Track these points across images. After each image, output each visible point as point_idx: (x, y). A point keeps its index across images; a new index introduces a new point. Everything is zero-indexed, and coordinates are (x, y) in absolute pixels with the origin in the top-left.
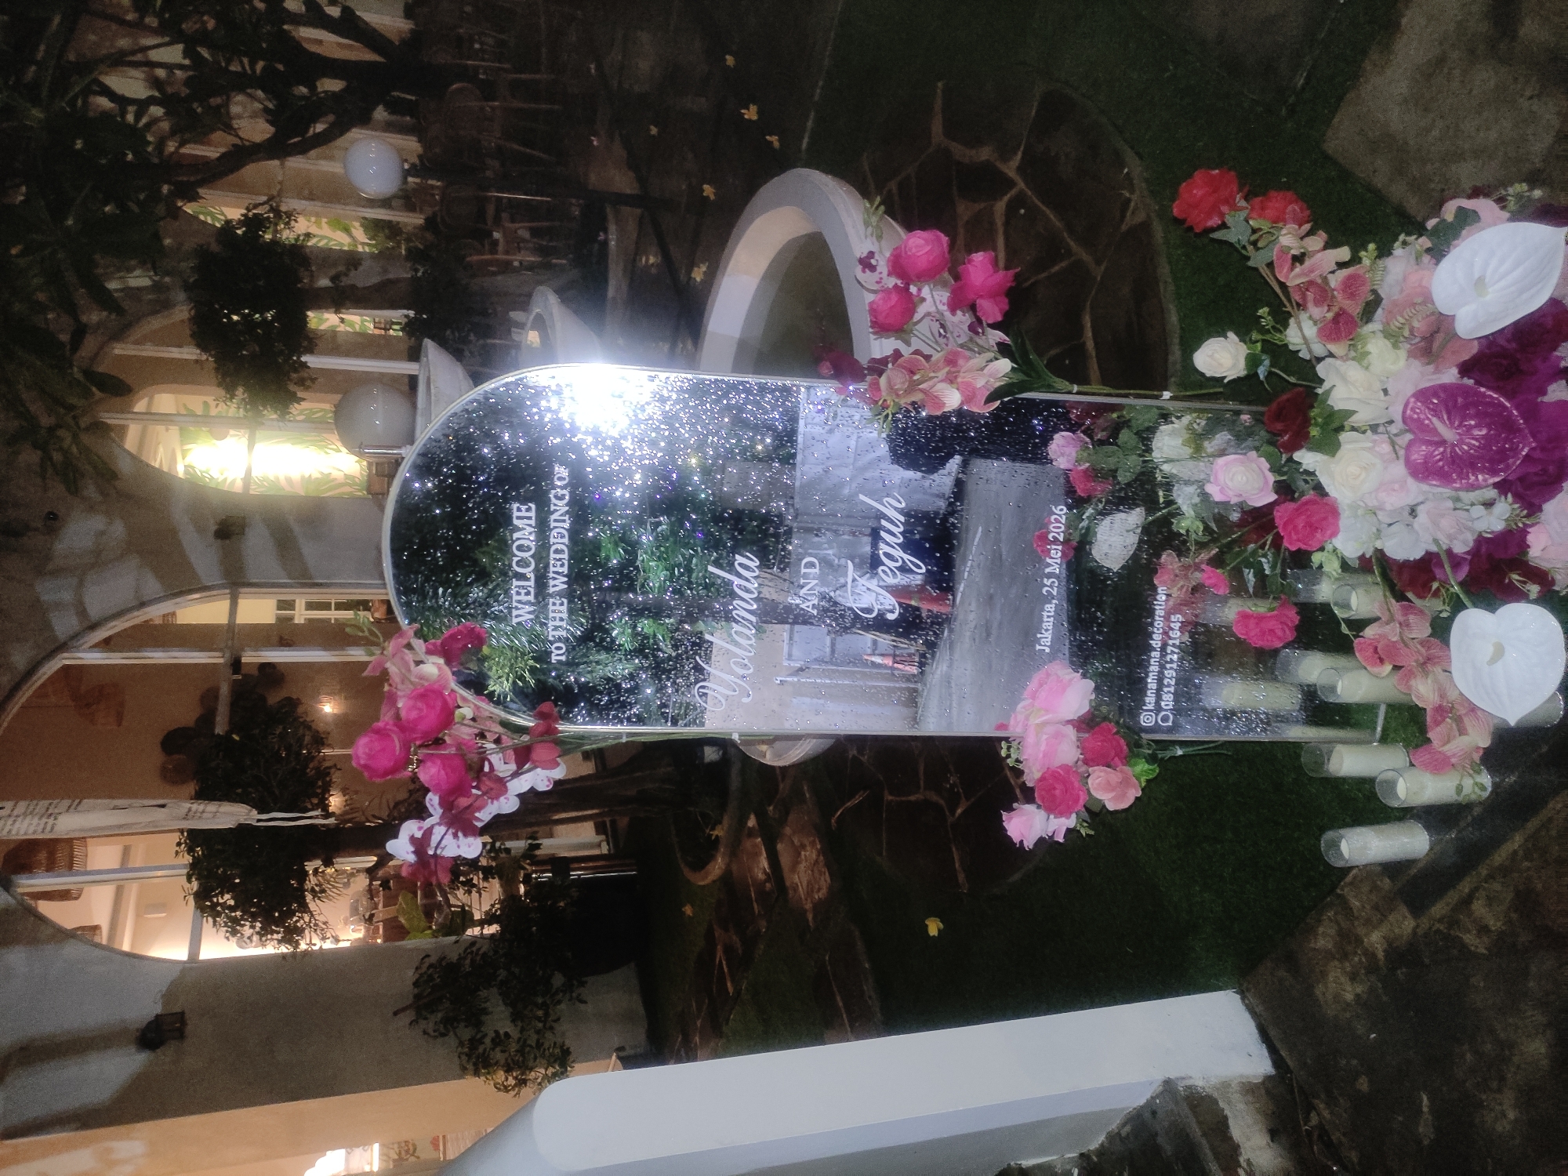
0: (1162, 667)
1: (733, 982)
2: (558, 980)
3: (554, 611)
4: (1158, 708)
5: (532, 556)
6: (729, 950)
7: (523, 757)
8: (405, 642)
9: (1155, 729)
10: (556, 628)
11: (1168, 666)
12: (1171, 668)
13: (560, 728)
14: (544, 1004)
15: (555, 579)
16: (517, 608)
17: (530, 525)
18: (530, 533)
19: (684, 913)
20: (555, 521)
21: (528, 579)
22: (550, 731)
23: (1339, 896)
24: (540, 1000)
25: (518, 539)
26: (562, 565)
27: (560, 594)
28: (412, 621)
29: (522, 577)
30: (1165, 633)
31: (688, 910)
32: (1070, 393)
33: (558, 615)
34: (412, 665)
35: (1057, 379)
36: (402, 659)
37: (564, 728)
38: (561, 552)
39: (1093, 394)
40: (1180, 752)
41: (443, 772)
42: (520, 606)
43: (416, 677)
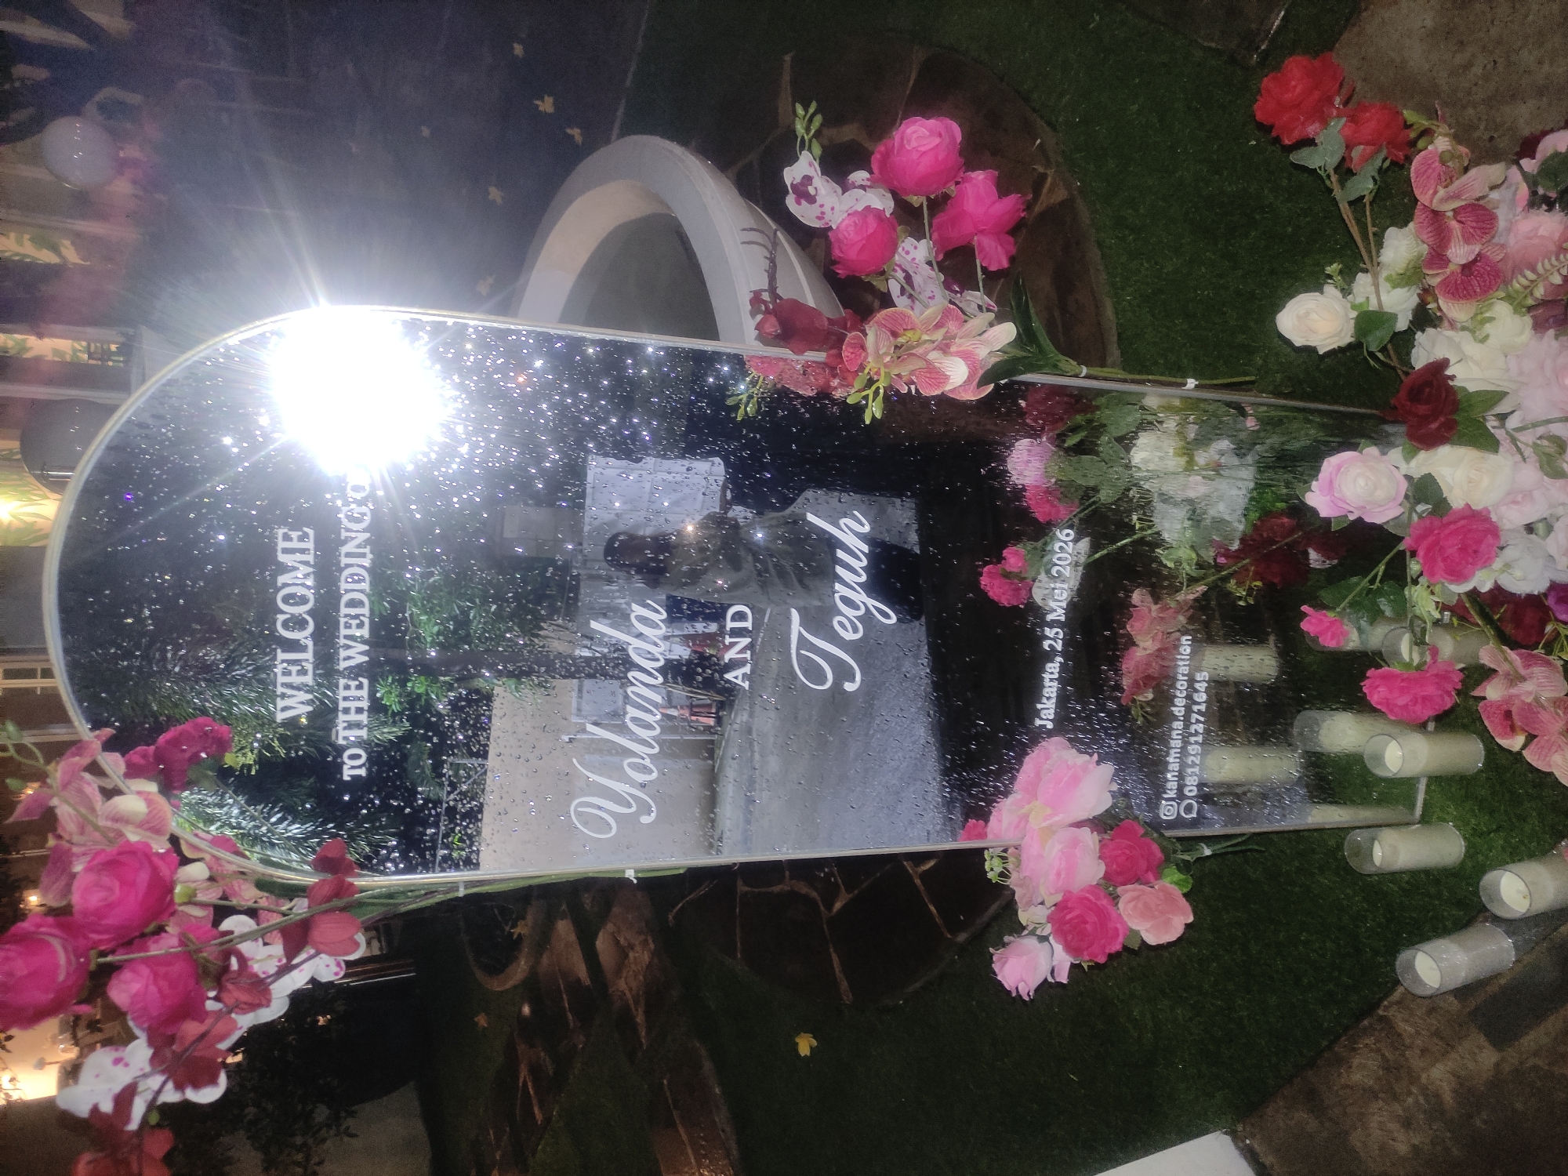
0: (1186, 743)
1: (541, 1108)
2: (322, 1113)
3: (345, 699)
4: (1181, 796)
5: (309, 613)
6: (535, 1070)
7: (297, 937)
8: (86, 761)
9: (1178, 823)
10: (351, 726)
11: (1192, 739)
12: (1196, 743)
13: (359, 882)
14: (305, 1144)
15: (348, 647)
16: (283, 696)
17: (306, 563)
18: (306, 576)
19: (476, 1024)
20: (348, 555)
21: (303, 649)
22: (342, 890)
23: (1382, 1019)
24: (299, 1140)
25: (285, 585)
26: (360, 626)
27: (355, 672)
28: (97, 725)
29: (294, 646)
30: (1189, 697)
31: (482, 1020)
32: (1076, 376)
33: (353, 705)
34: (98, 798)
35: (1061, 357)
36: (80, 791)
37: (368, 882)
38: (360, 604)
39: (1105, 379)
40: (1208, 852)
41: (153, 989)
42: (289, 692)
43: (107, 818)
